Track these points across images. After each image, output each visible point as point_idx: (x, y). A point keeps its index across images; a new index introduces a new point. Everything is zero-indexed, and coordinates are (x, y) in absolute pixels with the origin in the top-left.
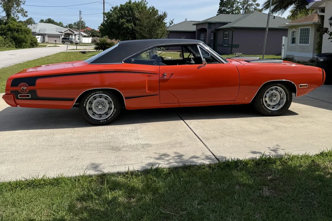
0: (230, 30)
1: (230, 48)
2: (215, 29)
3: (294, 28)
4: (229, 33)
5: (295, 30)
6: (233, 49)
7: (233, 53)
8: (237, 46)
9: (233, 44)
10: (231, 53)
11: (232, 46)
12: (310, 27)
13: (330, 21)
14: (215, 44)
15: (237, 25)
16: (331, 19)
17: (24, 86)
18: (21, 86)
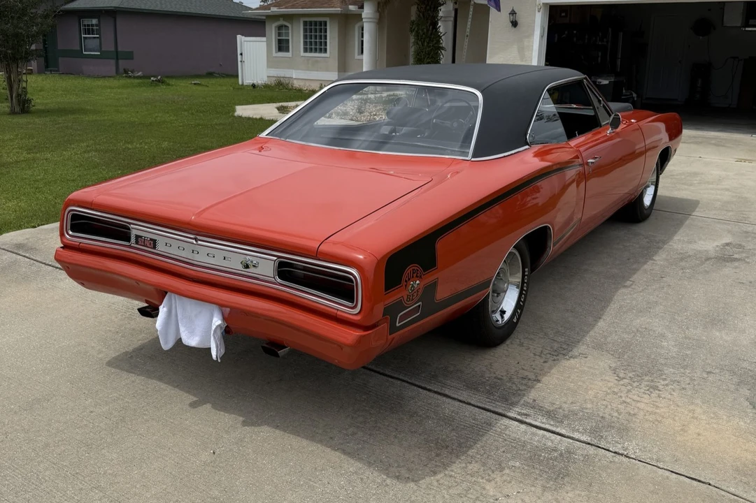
1: (113, 62)
5: (286, 23)
6: (121, 61)
9: (119, 49)
11: (117, 55)
12: (327, 20)
13: (512, 16)
14: (46, 50)
15: (122, 2)
16: (513, 13)
17: (415, 275)
18: (407, 279)
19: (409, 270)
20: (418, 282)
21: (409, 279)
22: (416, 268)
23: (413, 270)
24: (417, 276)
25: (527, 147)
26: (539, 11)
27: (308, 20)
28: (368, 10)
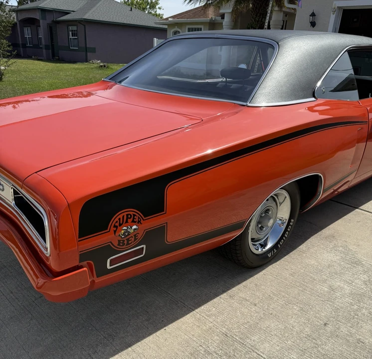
0: (81, 24)
1: (84, 53)
2: (53, 21)
3: (176, 27)
4: (77, 28)
5: (178, 30)
6: (88, 54)
7: (90, 61)
8: (93, 50)
9: (88, 46)
10: (87, 61)
11: (86, 50)
12: (202, 27)
13: (311, 18)
14: (53, 46)
15: (89, 16)
16: (313, 15)
17: (130, 221)
18: (117, 224)
19: (122, 214)
20: (134, 227)
21: (120, 225)
22: (131, 213)
23: (127, 215)
24: (133, 221)
25: (313, 99)
26: (333, 14)
27: (191, 27)
28: (227, 20)
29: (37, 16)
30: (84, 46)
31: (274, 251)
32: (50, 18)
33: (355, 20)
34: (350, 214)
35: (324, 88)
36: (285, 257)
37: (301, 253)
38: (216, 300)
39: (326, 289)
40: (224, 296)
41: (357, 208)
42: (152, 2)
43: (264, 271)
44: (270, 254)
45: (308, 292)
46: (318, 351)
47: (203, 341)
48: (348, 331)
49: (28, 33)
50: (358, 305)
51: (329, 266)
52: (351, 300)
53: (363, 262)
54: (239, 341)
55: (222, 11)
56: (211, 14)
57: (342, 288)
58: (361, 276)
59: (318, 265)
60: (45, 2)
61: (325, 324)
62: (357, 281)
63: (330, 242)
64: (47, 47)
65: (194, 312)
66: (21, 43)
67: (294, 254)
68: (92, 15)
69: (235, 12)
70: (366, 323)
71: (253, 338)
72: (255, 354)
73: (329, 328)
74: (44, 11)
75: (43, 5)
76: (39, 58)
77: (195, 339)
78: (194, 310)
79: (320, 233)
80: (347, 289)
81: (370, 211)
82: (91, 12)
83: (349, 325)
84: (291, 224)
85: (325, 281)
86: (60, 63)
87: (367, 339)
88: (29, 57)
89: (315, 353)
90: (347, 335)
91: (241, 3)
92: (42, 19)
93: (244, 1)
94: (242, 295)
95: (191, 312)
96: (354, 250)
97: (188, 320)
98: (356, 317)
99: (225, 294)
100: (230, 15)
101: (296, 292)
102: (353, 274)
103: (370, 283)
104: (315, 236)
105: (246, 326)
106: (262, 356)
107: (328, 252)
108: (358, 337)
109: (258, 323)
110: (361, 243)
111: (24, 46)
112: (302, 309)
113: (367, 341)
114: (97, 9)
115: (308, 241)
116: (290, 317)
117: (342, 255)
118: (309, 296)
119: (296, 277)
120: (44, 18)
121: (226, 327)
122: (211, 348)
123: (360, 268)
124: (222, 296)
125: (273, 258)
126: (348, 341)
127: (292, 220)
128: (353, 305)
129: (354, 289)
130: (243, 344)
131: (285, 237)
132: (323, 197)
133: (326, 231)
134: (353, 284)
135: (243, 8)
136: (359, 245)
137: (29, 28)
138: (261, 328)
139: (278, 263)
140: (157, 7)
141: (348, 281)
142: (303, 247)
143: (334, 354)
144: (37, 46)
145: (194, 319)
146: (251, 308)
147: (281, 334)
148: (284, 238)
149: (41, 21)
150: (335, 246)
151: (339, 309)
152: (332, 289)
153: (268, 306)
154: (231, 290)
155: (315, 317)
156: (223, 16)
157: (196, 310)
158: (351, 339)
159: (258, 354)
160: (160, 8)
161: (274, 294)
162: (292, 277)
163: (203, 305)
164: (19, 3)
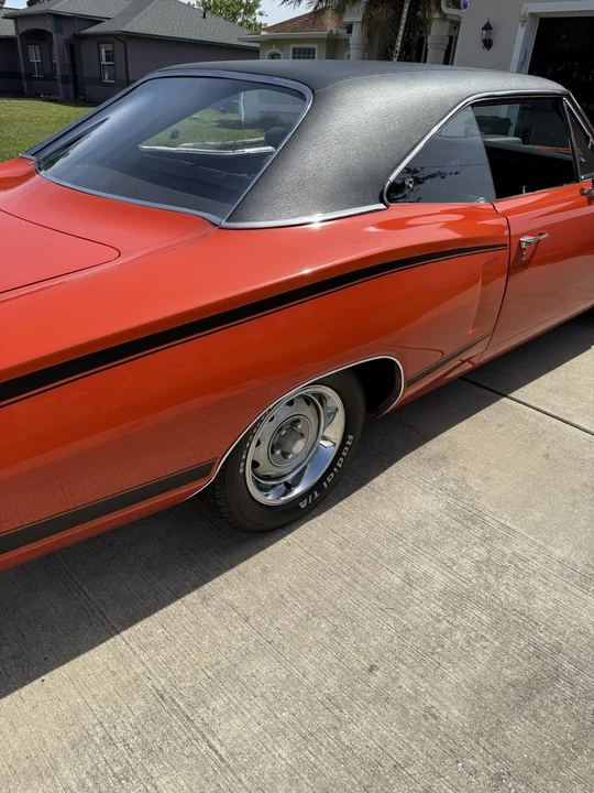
0: (119, 40)
2: (75, 35)
3: (274, 46)
4: (114, 47)
5: (278, 51)
9: (130, 78)
12: (315, 46)
13: (485, 32)
14: (75, 77)
15: (133, 26)
16: (488, 27)
25: (382, 206)
26: (522, 26)
27: (297, 46)
28: (356, 36)
29: (48, 26)
30: (124, 77)
31: (314, 496)
32: (69, 31)
33: (564, 36)
34: (487, 408)
35: (411, 182)
36: (341, 503)
37: (373, 493)
38: (171, 608)
39: (398, 581)
40: (190, 598)
41: (505, 396)
42: (248, 3)
43: (289, 536)
44: (305, 501)
45: (359, 588)
46: (338, 738)
47: (109, 711)
48: (413, 688)
49: (34, 55)
50: (451, 620)
51: (419, 525)
52: (441, 607)
53: (486, 518)
54: (183, 712)
55: (347, 19)
56: (330, 25)
57: (429, 579)
58: (476, 549)
59: (396, 523)
60: (61, 3)
61: (372, 669)
62: (463, 561)
63: (434, 470)
64: (65, 80)
65: (118, 637)
66: (23, 71)
67: (358, 498)
68: (139, 25)
69: (368, 21)
70: (455, 665)
71: (213, 705)
72: (204, 745)
73: (377, 679)
74: (58, 18)
75: (57, 8)
76: (52, 97)
77: (94, 706)
78: (118, 633)
79: (421, 449)
80: (440, 580)
81: (528, 402)
82: (135, 19)
83: (420, 670)
84: (349, 443)
85: (399, 561)
86: (84, 106)
87: (446, 707)
88: (34, 96)
89: (329, 743)
90: (409, 696)
91: (376, 6)
92: (57, 31)
93: (382, 3)
94: (228, 595)
95: (112, 636)
96: (476, 489)
97: (99, 658)
98: (439, 650)
99: (195, 593)
100: (359, 26)
101: (336, 588)
102: (460, 545)
103: (487, 566)
104: (409, 455)
105: (209, 673)
106: (216, 751)
107: (424, 491)
108: (430, 702)
109: (236, 666)
110: (494, 472)
111: (29, 77)
112: (335, 631)
113: (445, 713)
114: (146, 15)
115: (393, 466)
116: (306, 649)
117: (450, 499)
118: (360, 597)
119: (347, 550)
120: (59, 30)
121: (170, 675)
122: (118, 728)
123: (478, 531)
124: (188, 598)
125: (312, 509)
126: (405, 712)
127: (351, 437)
128: (439, 622)
129: (453, 581)
130: (188, 718)
131: (338, 467)
132: (408, 394)
133: (434, 446)
134: (455, 568)
135: (382, 14)
136: (487, 478)
137: (37, 47)
138: (238, 679)
139: (323, 516)
140: (257, 11)
141: (446, 560)
142: (380, 480)
143: (367, 747)
144: (50, 78)
145: (111, 654)
146: (236, 627)
147: (273, 694)
148: (335, 470)
149: (54, 35)
150: (443, 479)
151: (408, 630)
152: (408, 580)
153: (271, 623)
154: (210, 584)
155: (357, 650)
156: (349, 29)
157: (124, 634)
158: (412, 708)
159: (211, 747)
160: (261, 14)
161: (292, 593)
162: (339, 551)
163: (142, 619)
164: (29, 4)
